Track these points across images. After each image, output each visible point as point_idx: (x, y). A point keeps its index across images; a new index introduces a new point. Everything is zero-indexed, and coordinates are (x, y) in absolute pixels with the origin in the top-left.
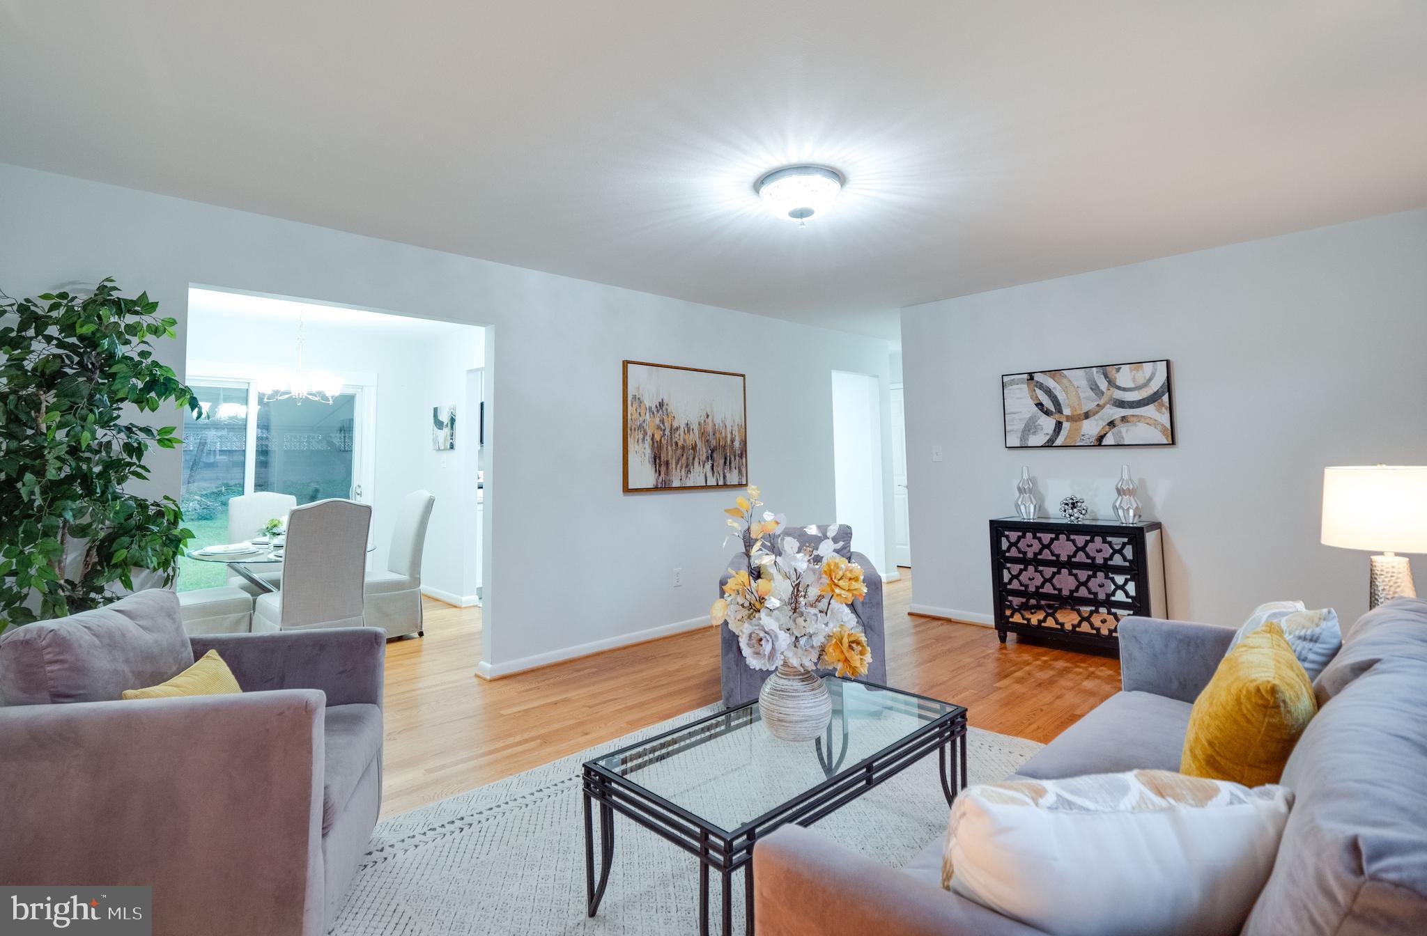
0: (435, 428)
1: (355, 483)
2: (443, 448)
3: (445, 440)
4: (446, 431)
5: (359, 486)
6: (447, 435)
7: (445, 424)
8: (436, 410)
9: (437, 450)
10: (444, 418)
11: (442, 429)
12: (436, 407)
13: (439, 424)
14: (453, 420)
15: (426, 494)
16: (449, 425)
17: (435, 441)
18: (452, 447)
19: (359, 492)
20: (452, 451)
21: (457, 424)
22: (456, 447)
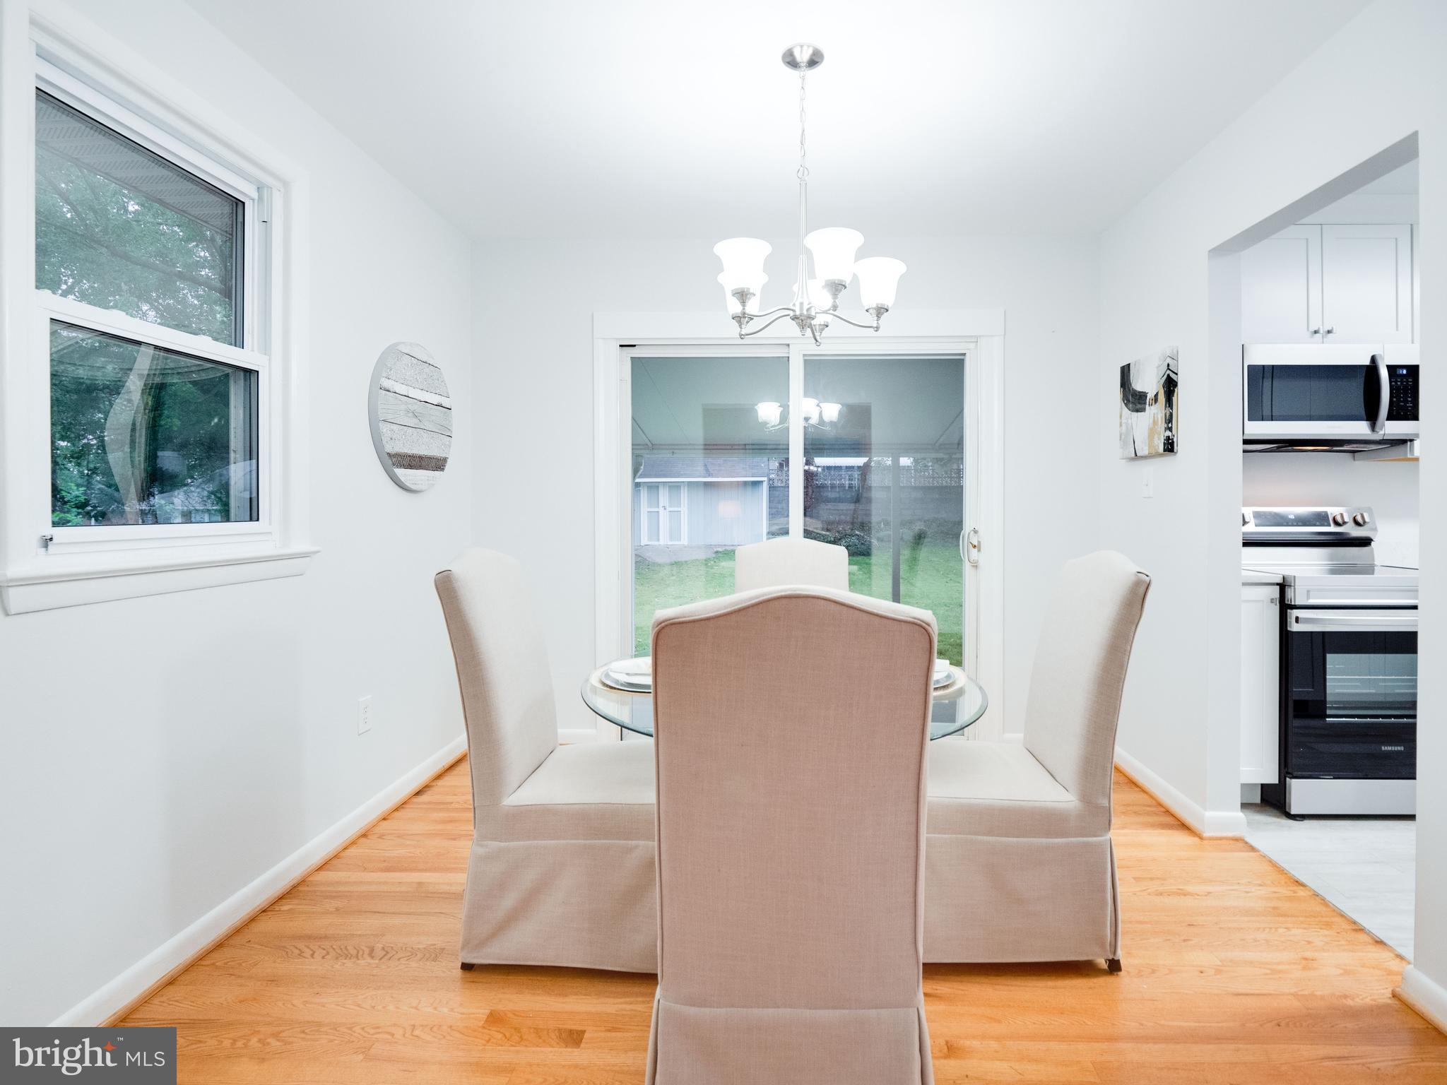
0: (1125, 410)
1: (968, 525)
2: (1146, 452)
3: (1152, 432)
4: (1155, 412)
5: (975, 532)
6: (1155, 422)
7: (1150, 396)
8: (1125, 371)
9: (1132, 459)
10: (1148, 382)
11: (1143, 410)
12: (1125, 363)
13: (1134, 400)
14: (1170, 385)
15: (1124, 568)
16: (1162, 398)
17: (1127, 438)
18: (1170, 447)
19: (975, 543)
20: (1170, 458)
21: (1181, 392)
22: (1180, 446)
